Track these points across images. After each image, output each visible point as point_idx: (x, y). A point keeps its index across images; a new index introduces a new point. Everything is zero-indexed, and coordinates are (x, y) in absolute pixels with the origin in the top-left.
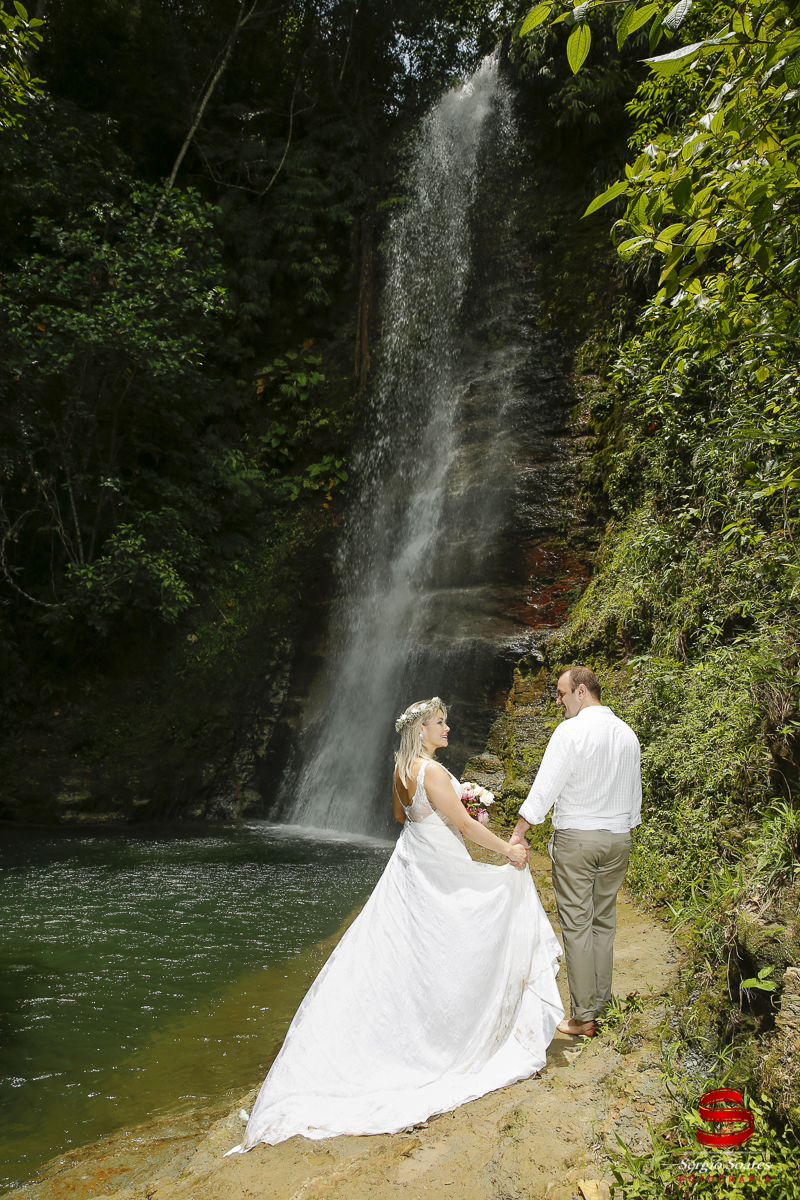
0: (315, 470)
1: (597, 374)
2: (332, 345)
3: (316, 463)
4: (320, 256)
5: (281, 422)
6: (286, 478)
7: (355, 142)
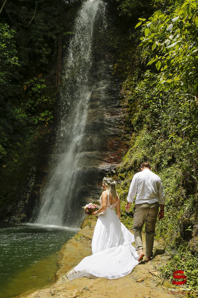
0: (43, 115)
1: (130, 90)
2: (48, 76)
3: (43, 112)
4: (45, 48)
5: (32, 99)
6: (33, 117)
7: (56, 13)
